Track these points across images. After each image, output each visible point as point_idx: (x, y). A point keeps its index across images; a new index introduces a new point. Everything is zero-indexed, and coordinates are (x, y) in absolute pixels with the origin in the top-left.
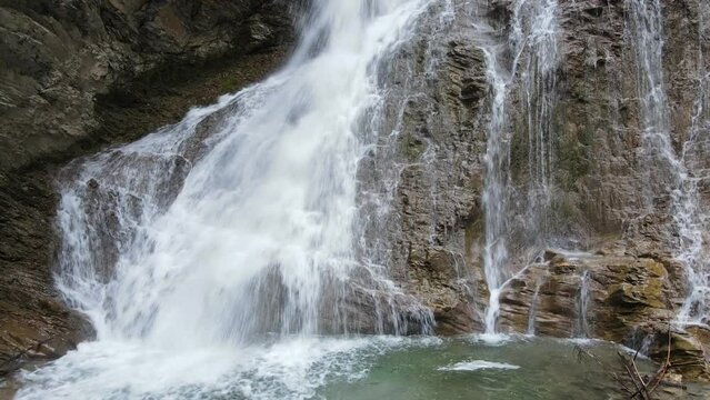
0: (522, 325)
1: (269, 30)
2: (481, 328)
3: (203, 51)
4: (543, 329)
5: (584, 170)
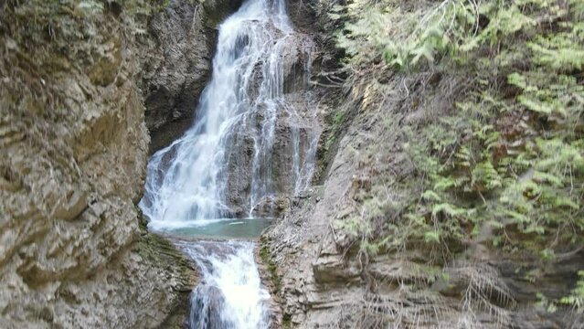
1: (180, 114)
3: (157, 126)
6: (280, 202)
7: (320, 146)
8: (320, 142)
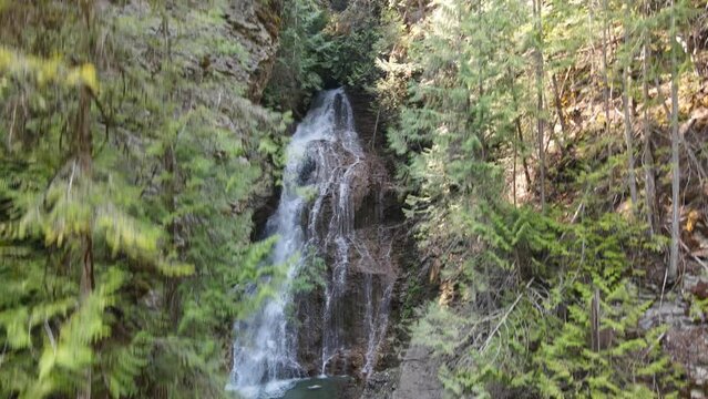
0: (330, 372)
2: (320, 374)
4: (336, 373)
5: (351, 325)
6: (353, 358)
7: (394, 295)
8: (394, 291)
